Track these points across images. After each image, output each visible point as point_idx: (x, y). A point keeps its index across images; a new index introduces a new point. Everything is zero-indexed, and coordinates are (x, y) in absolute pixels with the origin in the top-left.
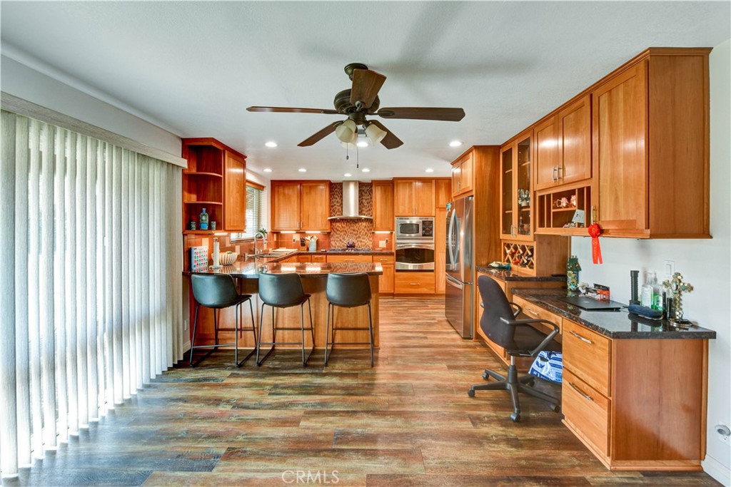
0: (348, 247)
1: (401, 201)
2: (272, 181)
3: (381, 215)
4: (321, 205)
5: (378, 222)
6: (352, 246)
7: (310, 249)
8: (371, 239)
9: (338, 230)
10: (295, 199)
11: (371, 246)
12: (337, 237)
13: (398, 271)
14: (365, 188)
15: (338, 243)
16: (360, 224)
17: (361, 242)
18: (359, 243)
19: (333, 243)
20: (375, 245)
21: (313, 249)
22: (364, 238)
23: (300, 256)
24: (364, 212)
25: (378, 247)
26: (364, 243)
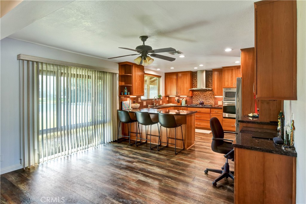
0: (200, 104)
1: (226, 80)
2: (165, 73)
3: (217, 88)
4: (186, 83)
5: (216, 91)
6: (202, 104)
7: (182, 104)
8: (214, 100)
9: (196, 95)
10: (174, 81)
11: (214, 104)
12: (196, 99)
13: (224, 118)
14: (209, 74)
15: (196, 102)
16: (208, 92)
17: (208, 101)
18: (207, 102)
19: (194, 102)
20: (216, 103)
21: (184, 104)
22: (209, 100)
23: (175, 108)
24: (210, 86)
25: (217, 104)
26: (210, 102)
